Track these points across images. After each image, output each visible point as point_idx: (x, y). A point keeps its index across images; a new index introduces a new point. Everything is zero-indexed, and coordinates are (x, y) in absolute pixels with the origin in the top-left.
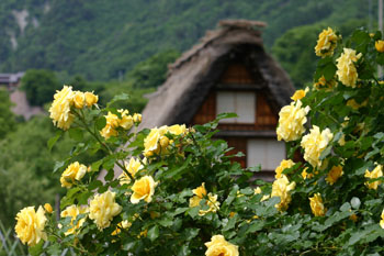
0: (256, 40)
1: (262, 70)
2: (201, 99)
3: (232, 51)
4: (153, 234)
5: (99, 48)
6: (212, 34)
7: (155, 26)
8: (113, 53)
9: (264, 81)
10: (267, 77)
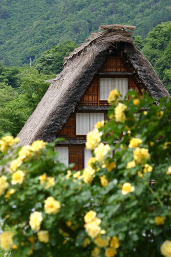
0: (128, 39)
1: (133, 61)
2: (88, 83)
3: (110, 47)
4: (22, 198)
5: (14, 40)
6: (96, 35)
7: (56, 23)
8: (25, 44)
9: (134, 69)
10: (136, 66)
